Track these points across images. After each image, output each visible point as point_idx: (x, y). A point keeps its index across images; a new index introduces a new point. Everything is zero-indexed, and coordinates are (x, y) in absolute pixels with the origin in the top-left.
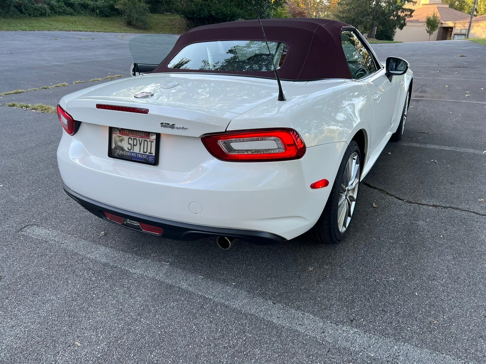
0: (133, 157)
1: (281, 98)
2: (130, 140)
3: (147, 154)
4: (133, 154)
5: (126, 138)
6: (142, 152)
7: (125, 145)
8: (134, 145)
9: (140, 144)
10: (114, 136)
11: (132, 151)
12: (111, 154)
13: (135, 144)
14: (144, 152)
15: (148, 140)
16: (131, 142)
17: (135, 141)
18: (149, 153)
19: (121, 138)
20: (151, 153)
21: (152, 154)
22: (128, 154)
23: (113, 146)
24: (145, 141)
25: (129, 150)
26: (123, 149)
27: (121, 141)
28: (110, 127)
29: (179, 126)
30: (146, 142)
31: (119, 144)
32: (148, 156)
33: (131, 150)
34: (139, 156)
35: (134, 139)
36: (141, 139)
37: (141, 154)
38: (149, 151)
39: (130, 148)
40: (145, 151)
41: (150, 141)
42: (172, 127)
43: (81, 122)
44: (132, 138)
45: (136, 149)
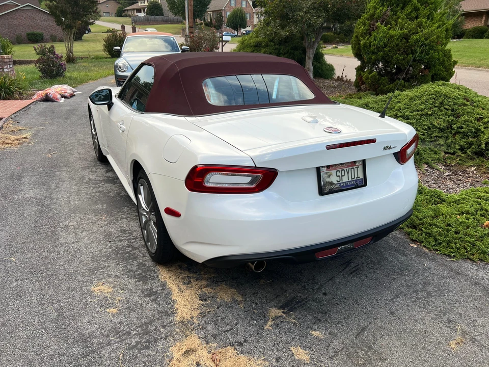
0: (343, 187)
2: (338, 172)
3: (355, 179)
4: (342, 185)
5: (333, 172)
6: (350, 180)
7: (334, 179)
8: (342, 176)
9: (348, 173)
10: (321, 174)
11: (341, 182)
12: (322, 192)
13: (343, 174)
14: (352, 179)
16: (339, 174)
17: (343, 172)
19: (329, 174)
20: (358, 177)
22: (338, 186)
23: (322, 184)
24: (351, 169)
25: (338, 182)
26: (332, 184)
27: (329, 176)
28: (316, 168)
30: (353, 170)
31: (328, 180)
32: (356, 181)
33: (340, 181)
34: (349, 184)
35: (342, 170)
36: (348, 169)
38: (356, 176)
39: (338, 180)
40: (353, 177)
41: (356, 167)
44: (340, 170)
45: (345, 179)
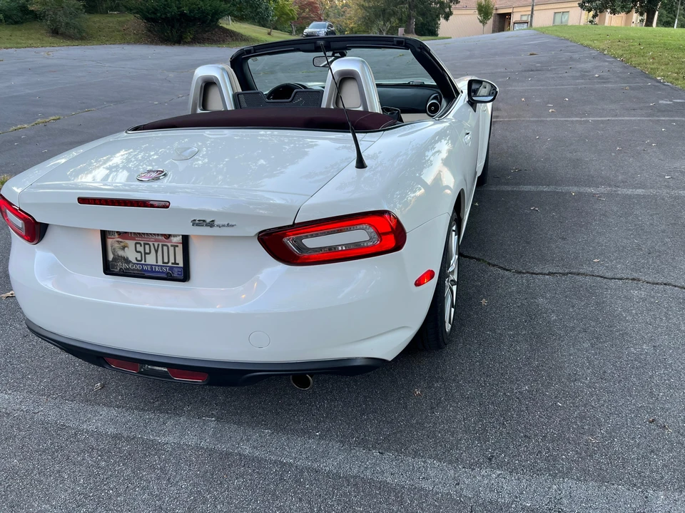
0: (147, 271)
1: (361, 164)
2: (138, 246)
3: (170, 264)
4: (145, 268)
5: (131, 243)
6: (160, 263)
7: (131, 254)
8: (146, 253)
9: (156, 251)
10: (110, 241)
11: (143, 262)
12: (108, 269)
13: (147, 251)
14: (164, 263)
15: (169, 244)
16: (140, 248)
17: (147, 247)
18: (172, 264)
19: (122, 244)
20: (175, 263)
21: (178, 264)
22: (138, 267)
23: (111, 257)
24: (163, 245)
25: (137, 260)
26: (127, 261)
27: (124, 248)
28: (101, 231)
29: (221, 223)
30: (165, 248)
31: (121, 253)
32: (171, 268)
33: (141, 261)
34: (157, 269)
35: (145, 244)
36: (156, 244)
37: (159, 266)
38: (172, 260)
39: (139, 259)
40: (166, 260)
41: (172, 246)
42: (211, 224)
43: (48, 224)
44: (142, 243)
45: (151, 260)
